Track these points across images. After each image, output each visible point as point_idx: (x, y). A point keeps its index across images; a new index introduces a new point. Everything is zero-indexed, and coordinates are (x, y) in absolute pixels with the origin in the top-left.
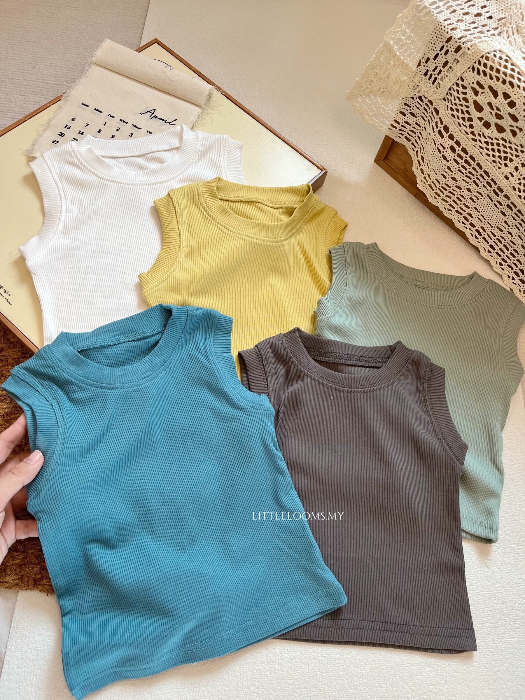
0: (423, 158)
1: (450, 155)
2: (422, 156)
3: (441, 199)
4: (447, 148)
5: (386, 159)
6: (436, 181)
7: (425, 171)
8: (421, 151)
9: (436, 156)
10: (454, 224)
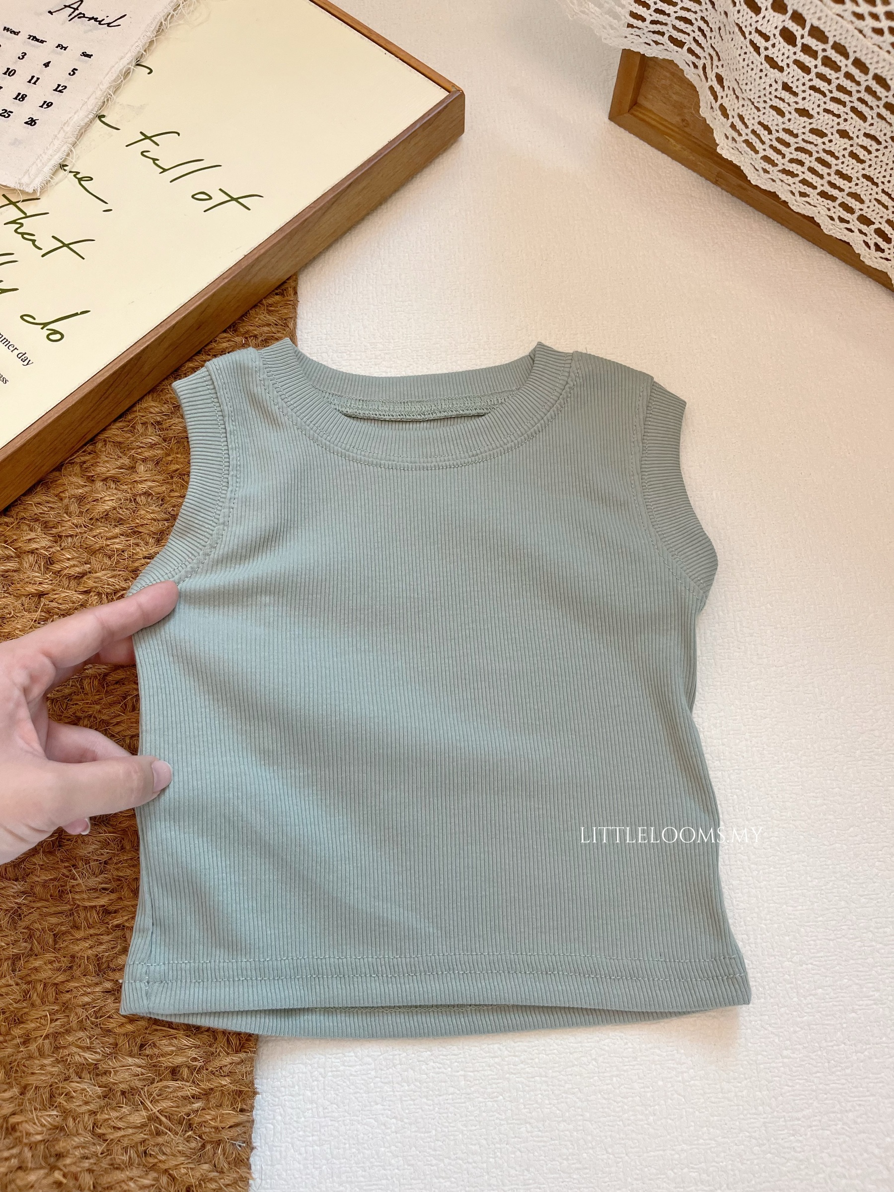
0: (720, 79)
1: (783, 54)
2: (717, 73)
3: (779, 171)
4: (774, 35)
5: (635, 107)
6: (762, 129)
7: (732, 110)
8: (712, 64)
9: (750, 64)
10: (820, 227)
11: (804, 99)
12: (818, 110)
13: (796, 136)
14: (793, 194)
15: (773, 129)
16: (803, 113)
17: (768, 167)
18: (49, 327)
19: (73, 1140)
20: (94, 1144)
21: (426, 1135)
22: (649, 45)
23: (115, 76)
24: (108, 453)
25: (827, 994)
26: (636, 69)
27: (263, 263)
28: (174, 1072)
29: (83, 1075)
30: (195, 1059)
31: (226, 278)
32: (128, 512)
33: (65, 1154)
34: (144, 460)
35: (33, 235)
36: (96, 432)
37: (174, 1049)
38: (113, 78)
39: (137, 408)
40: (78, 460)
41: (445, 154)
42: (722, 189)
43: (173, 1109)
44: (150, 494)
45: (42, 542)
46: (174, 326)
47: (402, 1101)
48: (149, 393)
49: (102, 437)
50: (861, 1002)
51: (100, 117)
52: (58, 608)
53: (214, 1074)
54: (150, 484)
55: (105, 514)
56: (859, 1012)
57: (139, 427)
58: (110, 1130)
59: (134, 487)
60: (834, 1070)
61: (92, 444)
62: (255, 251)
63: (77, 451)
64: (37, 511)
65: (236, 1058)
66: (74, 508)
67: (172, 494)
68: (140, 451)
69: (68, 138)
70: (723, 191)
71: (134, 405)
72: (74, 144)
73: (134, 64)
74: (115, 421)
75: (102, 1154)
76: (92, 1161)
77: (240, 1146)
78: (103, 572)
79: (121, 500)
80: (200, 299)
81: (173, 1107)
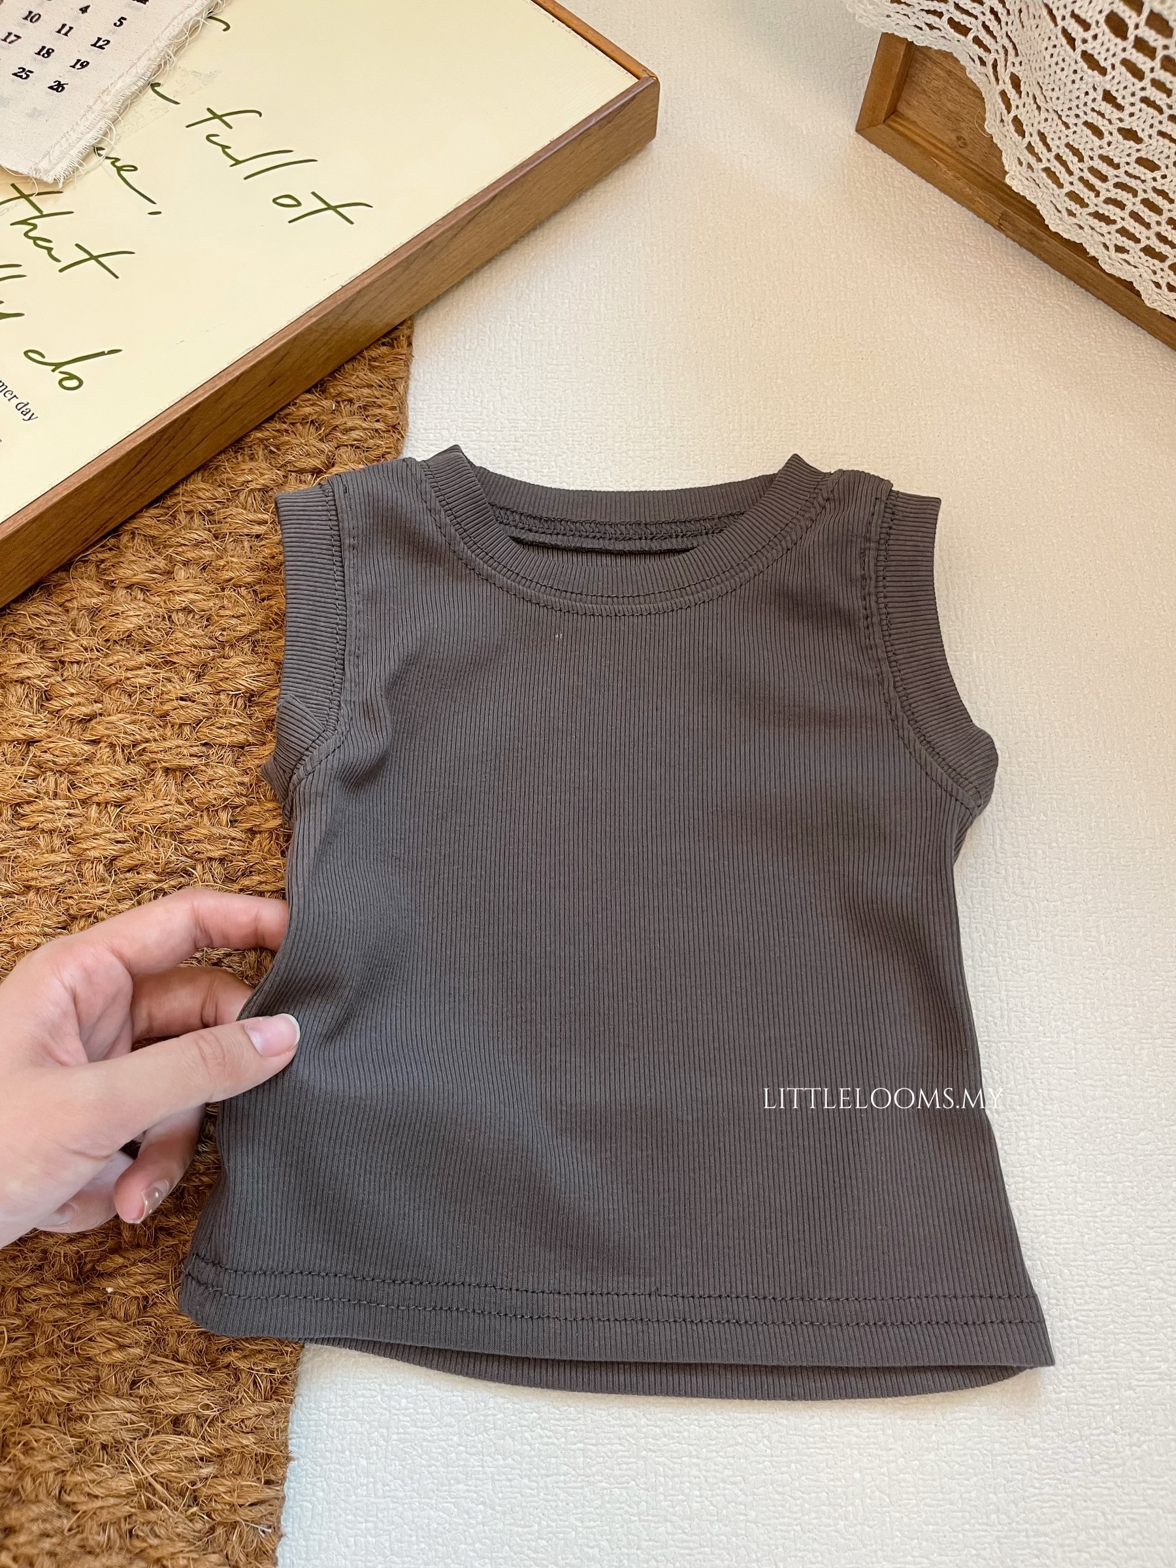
0: (1016, 82)
1: (1108, 50)
2: (1012, 73)
3: (1090, 214)
4: (1097, 22)
5: (893, 116)
6: (1071, 154)
7: (1030, 125)
8: (1006, 61)
9: (1060, 62)
10: (1140, 296)
11: (1132, 115)
12: (1151, 131)
13: (1117, 167)
14: (1107, 248)
15: (1086, 155)
16: (1129, 134)
17: (1074, 207)
18: (62, 369)
19: (30, 1509)
20: (60, 1516)
21: (526, 1530)
22: (921, 29)
23: (177, 30)
24: (137, 550)
25: (1096, 1362)
26: (899, 63)
27: (367, 298)
28: (177, 1423)
29: (50, 1418)
30: (207, 1407)
31: (314, 316)
32: (159, 634)
33: (17, 1528)
34: (186, 563)
35: (49, 241)
36: (120, 520)
37: (177, 1389)
38: (176, 33)
39: (180, 490)
40: (93, 558)
41: (627, 166)
42: (1007, 236)
43: (174, 1474)
44: (191, 611)
45: (37, 668)
46: (238, 378)
47: (493, 1481)
48: (198, 470)
49: (128, 527)
50: (1142, 1376)
51: (154, 86)
52: (54, 763)
53: (232, 1428)
54: (191, 596)
55: (127, 634)
56: (1138, 1389)
57: (182, 516)
58: (83, 1499)
59: (169, 600)
60: (1098, 1468)
61: (113, 537)
62: (357, 281)
63: (93, 545)
64: (32, 624)
65: (265, 1409)
66: (84, 623)
67: (222, 612)
68: (180, 549)
69: (107, 111)
70: (1008, 239)
71: (176, 486)
72: (115, 121)
73: (204, 15)
74: (149, 506)
75: (70, 1530)
76: (55, 1540)
77: (263, 1532)
78: (120, 715)
79: (149, 616)
80: (275, 344)
81: (173, 1471)
